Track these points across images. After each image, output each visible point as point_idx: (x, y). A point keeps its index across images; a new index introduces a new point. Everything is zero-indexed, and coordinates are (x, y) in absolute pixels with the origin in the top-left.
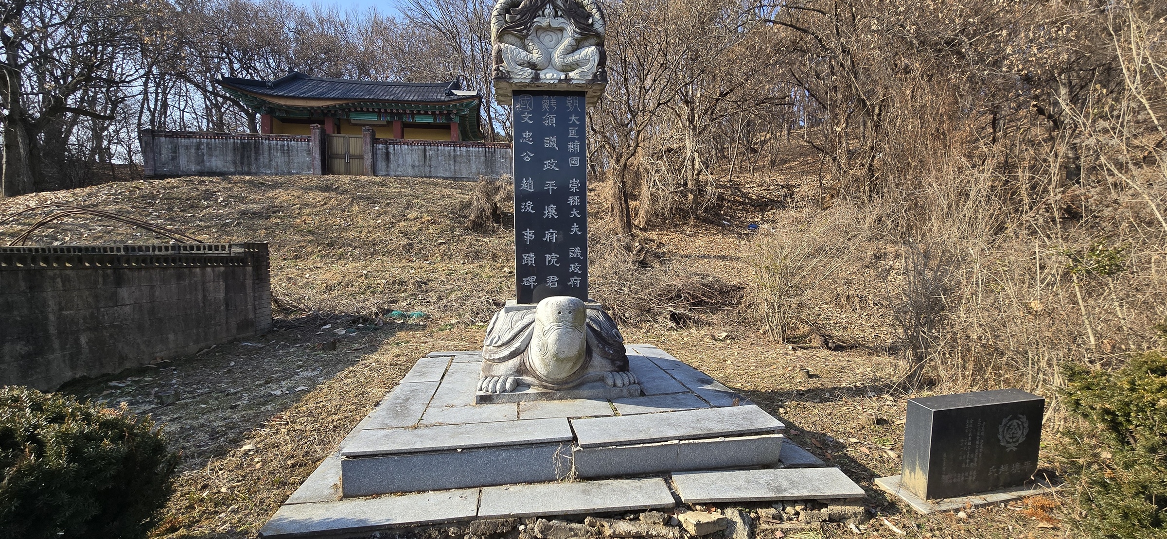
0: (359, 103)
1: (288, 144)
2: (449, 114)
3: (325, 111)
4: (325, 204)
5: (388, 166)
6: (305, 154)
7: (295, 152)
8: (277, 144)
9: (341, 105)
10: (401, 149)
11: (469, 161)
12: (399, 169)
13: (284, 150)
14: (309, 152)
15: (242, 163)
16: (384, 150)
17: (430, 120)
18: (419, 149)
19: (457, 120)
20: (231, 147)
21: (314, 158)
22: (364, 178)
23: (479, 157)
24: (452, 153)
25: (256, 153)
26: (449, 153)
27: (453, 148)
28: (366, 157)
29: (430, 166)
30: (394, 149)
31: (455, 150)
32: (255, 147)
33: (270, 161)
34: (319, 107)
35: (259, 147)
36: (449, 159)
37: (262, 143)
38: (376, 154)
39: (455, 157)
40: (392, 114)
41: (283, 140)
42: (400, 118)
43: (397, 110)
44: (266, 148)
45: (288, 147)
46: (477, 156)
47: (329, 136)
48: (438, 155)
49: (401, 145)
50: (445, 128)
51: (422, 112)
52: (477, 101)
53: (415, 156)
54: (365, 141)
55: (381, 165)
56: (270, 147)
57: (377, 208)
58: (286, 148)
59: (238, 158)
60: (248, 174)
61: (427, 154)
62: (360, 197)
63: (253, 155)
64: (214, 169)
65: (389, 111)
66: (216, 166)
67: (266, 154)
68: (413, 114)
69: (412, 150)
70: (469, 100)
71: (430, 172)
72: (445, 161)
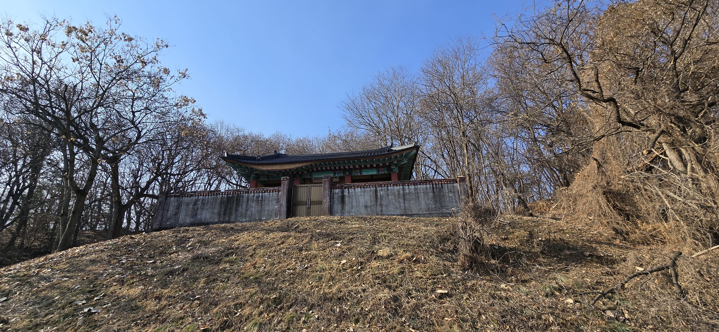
0: (320, 164)
1: (262, 195)
2: (390, 166)
3: (295, 173)
4: (283, 243)
5: (343, 208)
6: (274, 202)
7: (267, 201)
8: (254, 196)
9: (307, 166)
10: (355, 192)
11: (418, 198)
12: (353, 210)
13: (258, 201)
14: (278, 201)
15: (225, 214)
16: (340, 194)
17: (374, 172)
18: (370, 191)
19: (396, 170)
20: (219, 201)
21: (281, 205)
22: (323, 218)
23: (427, 193)
24: (401, 192)
25: (236, 205)
26: (399, 192)
27: (401, 187)
28: (325, 201)
29: (381, 205)
30: (349, 193)
31: (403, 189)
32: (237, 200)
33: (247, 210)
34: (290, 170)
35: (240, 200)
36: (399, 197)
37: (243, 195)
38: (333, 198)
39: (404, 195)
40: (345, 170)
41: (259, 193)
42: (351, 173)
43: (349, 166)
44: (245, 199)
45: (262, 198)
46: (426, 193)
47: (295, 187)
48: (388, 195)
49: (354, 188)
50: (387, 178)
51: (368, 166)
52: (415, 151)
53: (367, 197)
54: (325, 187)
55: (337, 207)
56: (248, 199)
57: (339, 245)
58: (260, 199)
59: (223, 210)
60: (229, 222)
61: (379, 194)
62: (320, 234)
63: (234, 206)
64: (203, 220)
65: (342, 168)
66: (205, 218)
67: (244, 206)
68: (361, 169)
69: (364, 192)
70: (408, 151)
71: (382, 211)
72: (395, 199)
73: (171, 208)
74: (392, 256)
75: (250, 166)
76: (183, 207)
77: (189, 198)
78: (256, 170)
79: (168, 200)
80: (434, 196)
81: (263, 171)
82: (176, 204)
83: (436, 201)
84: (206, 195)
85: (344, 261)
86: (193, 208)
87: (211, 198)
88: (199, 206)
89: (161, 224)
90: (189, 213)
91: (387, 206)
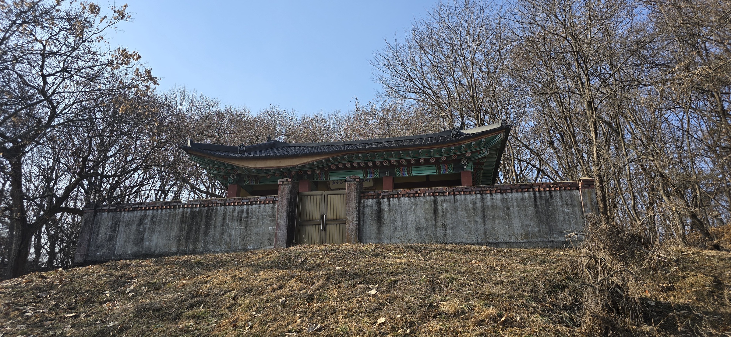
0: (342, 158)
1: (248, 209)
2: (458, 161)
3: (301, 173)
4: (280, 287)
5: (380, 231)
6: (267, 221)
7: (255, 219)
8: (234, 210)
9: (320, 162)
10: (400, 204)
11: (509, 215)
12: (397, 235)
13: (241, 218)
14: (273, 218)
15: (187, 240)
16: (375, 208)
17: (431, 171)
18: (426, 202)
19: (470, 167)
20: (178, 218)
21: (278, 225)
22: (347, 246)
23: (525, 207)
24: (479, 204)
25: (206, 225)
26: (474, 204)
27: (479, 196)
28: (349, 218)
29: (444, 227)
30: (389, 205)
31: (482, 200)
32: (207, 216)
33: (222, 234)
34: (293, 167)
35: (211, 216)
36: (475, 214)
37: (217, 210)
38: (364, 214)
39: (483, 210)
40: (382, 168)
41: (243, 205)
42: (392, 173)
43: (389, 162)
44: (220, 216)
45: (248, 213)
46: (522, 206)
47: (301, 195)
48: (456, 209)
49: (399, 198)
50: (454, 181)
51: (422, 161)
52: (502, 135)
53: (420, 213)
54: (349, 196)
55: (370, 228)
56: (224, 215)
57: (373, 292)
58: (244, 215)
59: (184, 232)
60: (194, 253)
61: (440, 208)
62: (342, 274)
63: (203, 226)
64: (153, 249)
65: (378, 164)
66: (156, 245)
67: (218, 227)
68: (409, 165)
69: (415, 204)
70: (490, 136)
71: (445, 236)
72: (468, 217)
73: (103, 230)
74: (463, 312)
75: (227, 162)
76: (122, 228)
77: (131, 214)
78: (238, 168)
79: (98, 217)
80: (537, 211)
81: (249, 170)
82: (110, 223)
83: (540, 222)
84: (158, 209)
85: (382, 320)
86: (138, 230)
87: (166, 214)
88: (147, 226)
89: (87, 255)
90: (132, 238)
91: (454, 228)
